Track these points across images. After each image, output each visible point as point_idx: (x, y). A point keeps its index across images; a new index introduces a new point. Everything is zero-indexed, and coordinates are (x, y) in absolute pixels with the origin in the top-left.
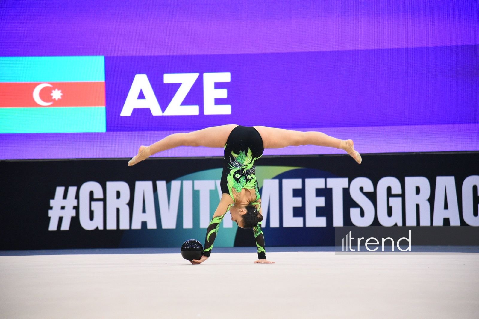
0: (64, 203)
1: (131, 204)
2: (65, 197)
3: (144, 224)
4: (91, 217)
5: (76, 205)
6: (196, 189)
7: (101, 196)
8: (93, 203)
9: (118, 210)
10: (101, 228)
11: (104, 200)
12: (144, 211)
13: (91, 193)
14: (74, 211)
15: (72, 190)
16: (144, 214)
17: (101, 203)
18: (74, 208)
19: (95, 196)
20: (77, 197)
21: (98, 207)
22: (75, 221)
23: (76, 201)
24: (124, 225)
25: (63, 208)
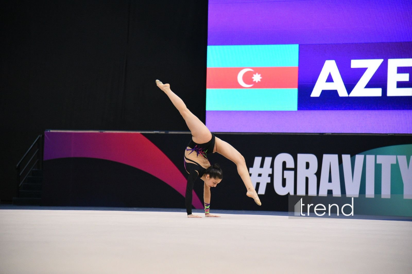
0: (261, 171)
1: (318, 174)
2: (262, 166)
3: (330, 192)
4: (284, 184)
5: (271, 173)
6: (378, 162)
7: (293, 166)
8: (285, 172)
9: (307, 179)
10: (292, 193)
11: (295, 170)
12: (330, 181)
13: (284, 163)
14: (270, 178)
15: (268, 160)
16: (330, 183)
17: (293, 172)
18: (270, 175)
19: (288, 166)
20: (272, 166)
21: (289, 175)
22: (270, 186)
23: (271, 169)
24: (312, 192)
25: (260, 175)
